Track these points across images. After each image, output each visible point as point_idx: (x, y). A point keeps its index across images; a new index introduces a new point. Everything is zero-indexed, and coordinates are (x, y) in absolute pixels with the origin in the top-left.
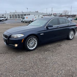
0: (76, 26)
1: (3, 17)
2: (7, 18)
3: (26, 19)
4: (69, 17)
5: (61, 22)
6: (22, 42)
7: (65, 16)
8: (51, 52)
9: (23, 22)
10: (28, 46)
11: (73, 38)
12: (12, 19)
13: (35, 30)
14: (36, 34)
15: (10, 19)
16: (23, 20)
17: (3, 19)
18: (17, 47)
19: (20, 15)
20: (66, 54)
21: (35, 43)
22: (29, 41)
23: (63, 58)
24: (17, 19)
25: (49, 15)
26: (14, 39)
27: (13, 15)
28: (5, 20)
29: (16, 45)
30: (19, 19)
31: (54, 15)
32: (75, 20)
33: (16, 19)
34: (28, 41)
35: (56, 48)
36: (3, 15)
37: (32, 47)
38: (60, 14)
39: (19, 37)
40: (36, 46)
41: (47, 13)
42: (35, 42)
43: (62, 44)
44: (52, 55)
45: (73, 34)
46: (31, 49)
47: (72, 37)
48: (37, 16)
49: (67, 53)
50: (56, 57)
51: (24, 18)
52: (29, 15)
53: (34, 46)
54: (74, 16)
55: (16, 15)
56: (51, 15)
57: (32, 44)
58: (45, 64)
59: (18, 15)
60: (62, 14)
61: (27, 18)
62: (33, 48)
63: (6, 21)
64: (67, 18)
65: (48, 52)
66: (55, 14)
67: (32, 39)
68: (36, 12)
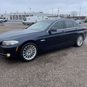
0: (86, 30)
1: (2, 18)
2: (7, 20)
3: (28, 21)
4: (77, 19)
5: (68, 25)
6: (16, 51)
7: (73, 17)
8: (54, 63)
9: (24, 24)
10: (25, 56)
11: (81, 45)
12: (13, 20)
13: (34, 35)
14: (35, 40)
15: (10, 20)
16: (25, 22)
17: (2, 21)
18: (9, 57)
19: (22, 16)
20: (72, 67)
21: (34, 52)
22: (26, 49)
23: (69, 72)
24: (19, 20)
25: (54, 17)
26: (6, 47)
27: (13, 16)
28: (4, 21)
29: (9, 55)
30: (20, 20)
31: (60, 17)
32: (84, 22)
33: (17, 20)
34: (24, 49)
35: (60, 58)
36: (2, 16)
37: (30, 57)
38: (67, 16)
39: (12, 44)
40: (34, 55)
41: (53, 15)
42: (34, 50)
43: (67, 53)
44: (54, 68)
45: (82, 40)
46: (28, 59)
47: (80, 43)
48: (41, 18)
49: (74, 65)
50: (59, 72)
51: (25, 20)
52: (32, 15)
53: (32, 56)
54: (83, 18)
55: (17, 16)
56: (58, 16)
57: (30, 53)
58: (44, 82)
59: (19, 16)
60: (70, 15)
61: (29, 19)
62: (31, 59)
63: (5, 23)
64: (76, 20)
65: (49, 63)
66: (62, 15)
67: (30, 46)
68: (40, 12)
